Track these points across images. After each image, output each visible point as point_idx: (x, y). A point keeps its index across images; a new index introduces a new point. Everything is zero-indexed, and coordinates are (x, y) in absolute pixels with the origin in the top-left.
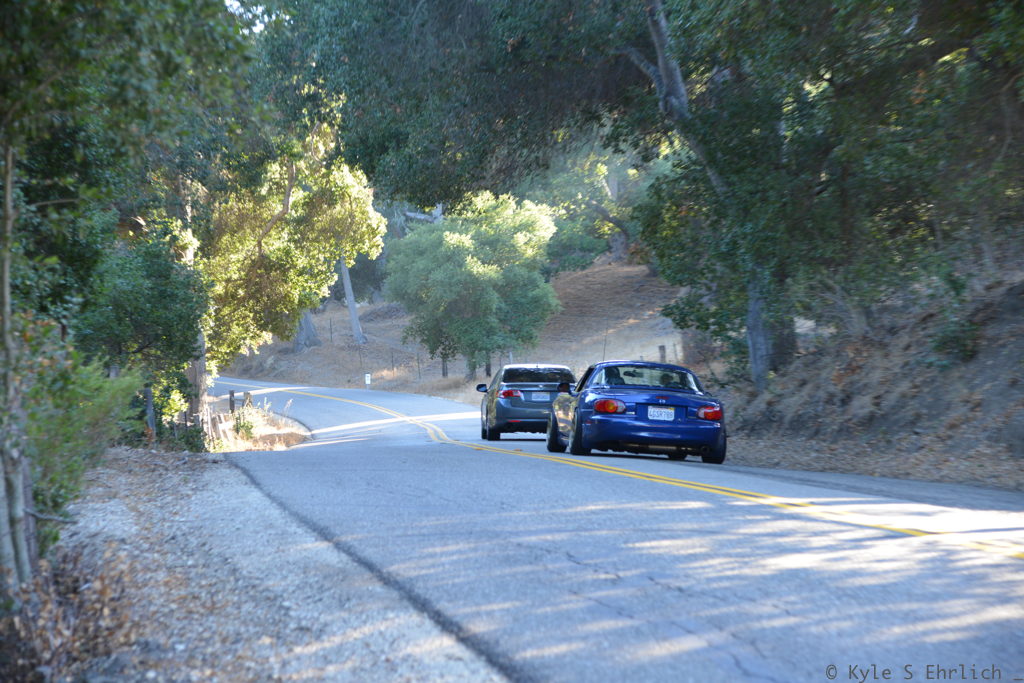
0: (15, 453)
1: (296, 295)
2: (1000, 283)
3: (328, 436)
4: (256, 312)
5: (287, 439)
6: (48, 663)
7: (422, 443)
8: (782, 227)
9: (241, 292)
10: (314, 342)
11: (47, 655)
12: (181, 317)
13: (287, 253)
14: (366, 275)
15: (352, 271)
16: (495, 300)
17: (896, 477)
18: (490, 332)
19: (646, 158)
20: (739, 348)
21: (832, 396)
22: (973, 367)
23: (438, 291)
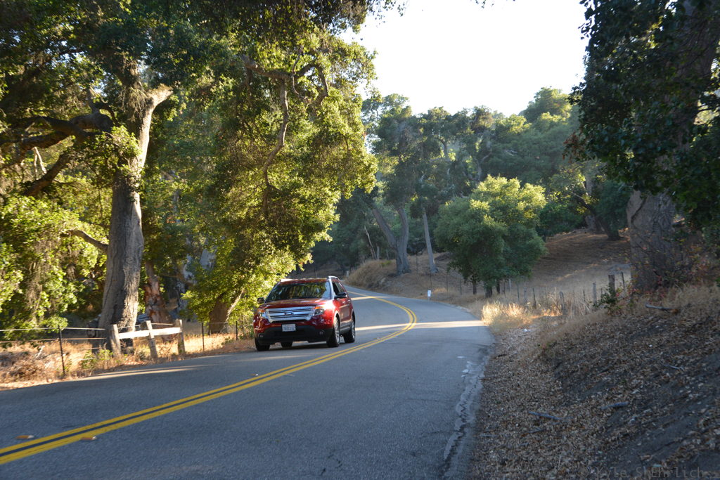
10: (407, 271)
16: (502, 245)
18: (499, 266)
23: (465, 238)
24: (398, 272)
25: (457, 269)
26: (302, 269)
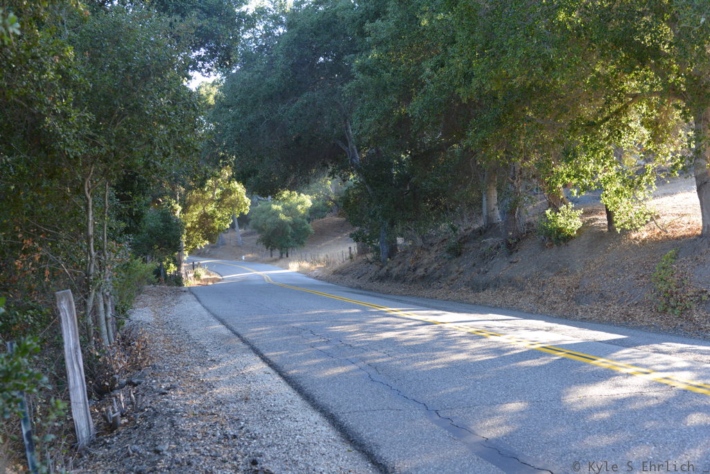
0: (108, 294)
1: (217, 227)
2: (470, 228)
3: (228, 279)
4: (203, 233)
5: (213, 280)
6: (117, 374)
7: (262, 283)
8: (393, 206)
9: (197, 226)
10: (224, 244)
11: (117, 371)
12: (174, 237)
13: (214, 212)
14: (243, 220)
15: (238, 218)
16: (290, 229)
17: (432, 298)
18: (288, 241)
19: (344, 181)
20: (377, 249)
21: (410, 268)
22: (460, 259)
23: (269, 226)
24: (218, 244)
25: (263, 243)
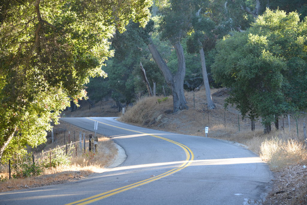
10: (184, 107)
23: (242, 73)
24: (175, 108)
25: (235, 105)
26: (78, 105)
